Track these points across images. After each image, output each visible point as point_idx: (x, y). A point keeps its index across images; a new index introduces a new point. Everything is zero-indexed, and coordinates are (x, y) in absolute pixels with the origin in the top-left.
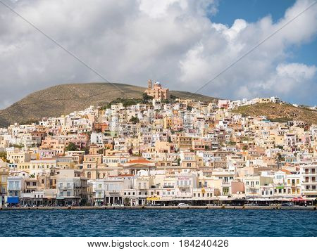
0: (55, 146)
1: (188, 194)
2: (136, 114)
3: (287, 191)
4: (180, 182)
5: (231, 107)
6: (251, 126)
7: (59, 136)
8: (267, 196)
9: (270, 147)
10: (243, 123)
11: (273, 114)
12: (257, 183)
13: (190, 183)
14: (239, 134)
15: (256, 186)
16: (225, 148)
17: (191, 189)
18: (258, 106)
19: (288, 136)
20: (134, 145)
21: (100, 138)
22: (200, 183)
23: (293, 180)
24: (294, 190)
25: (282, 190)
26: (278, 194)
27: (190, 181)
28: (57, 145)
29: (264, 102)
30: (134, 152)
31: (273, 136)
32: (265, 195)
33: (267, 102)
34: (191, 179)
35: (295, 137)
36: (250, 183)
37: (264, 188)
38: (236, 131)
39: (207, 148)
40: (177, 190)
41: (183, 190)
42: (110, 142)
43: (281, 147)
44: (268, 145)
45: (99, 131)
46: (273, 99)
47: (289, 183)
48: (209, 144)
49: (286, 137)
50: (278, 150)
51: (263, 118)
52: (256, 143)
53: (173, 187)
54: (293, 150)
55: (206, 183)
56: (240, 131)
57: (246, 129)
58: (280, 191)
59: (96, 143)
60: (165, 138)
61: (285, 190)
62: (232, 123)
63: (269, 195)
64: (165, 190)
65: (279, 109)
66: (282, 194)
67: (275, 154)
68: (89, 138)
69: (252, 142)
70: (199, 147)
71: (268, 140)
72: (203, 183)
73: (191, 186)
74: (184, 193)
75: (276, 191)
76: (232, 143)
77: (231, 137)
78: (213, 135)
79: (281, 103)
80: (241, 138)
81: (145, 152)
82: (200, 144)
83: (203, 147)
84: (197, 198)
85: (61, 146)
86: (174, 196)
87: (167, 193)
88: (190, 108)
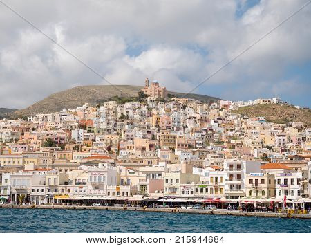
0: (32, 141)
1: (102, 193)
2: (127, 112)
3: (209, 190)
4: (93, 178)
5: (231, 107)
6: (244, 126)
7: (40, 132)
8: (187, 196)
9: (257, 147)
10: (236, 122)
11: (273, 115)
12: (177, 181)
13: (104, 180)
14: (230, 133)
15: (176, 185)
16: (210, 148)
17: (105, 187)
18: (258, 106)
19: (279, 136)
20: (114, 142)
21: (81, 135)
22: (122, 180)
23: (216, 178)
24: (217, 190)
25: (204, 190)
26: (199, 194)
27: (104, 177)
28: (35, 140)
29: (265, 103)
30: (112, 149)
31: (263, 136)
32: (185, 195)
33: (268, 103)
34: (105, 175)
35: (286, 138)
36: (169, 181)
37: (184, 187)
38: (227, 130)
39: (190, 146)
40: (90, 187)
41: (97, 188)
42: (91, 138)
43: (270, 148)
44: (256, 144)
45: (84, 127)
46: (275, 100)
47: (212, 181)
48: (192, 143)
49: (276, 137)
50: (265, 150)
51: (263, 118)
52: (245, 143)
53: (85, 184)
54: (283, 151)
55: (128, 180)
56: (232, 130)
57: (237, 128)
58: (202, 191)
59: (76, 139)
60: (150, 136)
61: (207, 190)
62: (225, 122)
63: (190, 195)
64: (77, 187)
65: (279, 110)
66: (204, 194)
67: (261, 154)
68: (71, 134)
69: (239, 142)
70: (182, 145)
71: (257, 140)
72: (125, 180)
73: (105, 183)
74: (97, 191)
75: (197, 190)
76: (220, 142)
77: (220, 136)
78: (200, 134)
79: (282, 104)
80: (230, 137)
81: (124, 149)
82: (183, 142)
83: (186, 145)
84: (110, 198)
85: (38, 141)
86: (86, 194)
87: (78, 190)
88: (184, 107)
